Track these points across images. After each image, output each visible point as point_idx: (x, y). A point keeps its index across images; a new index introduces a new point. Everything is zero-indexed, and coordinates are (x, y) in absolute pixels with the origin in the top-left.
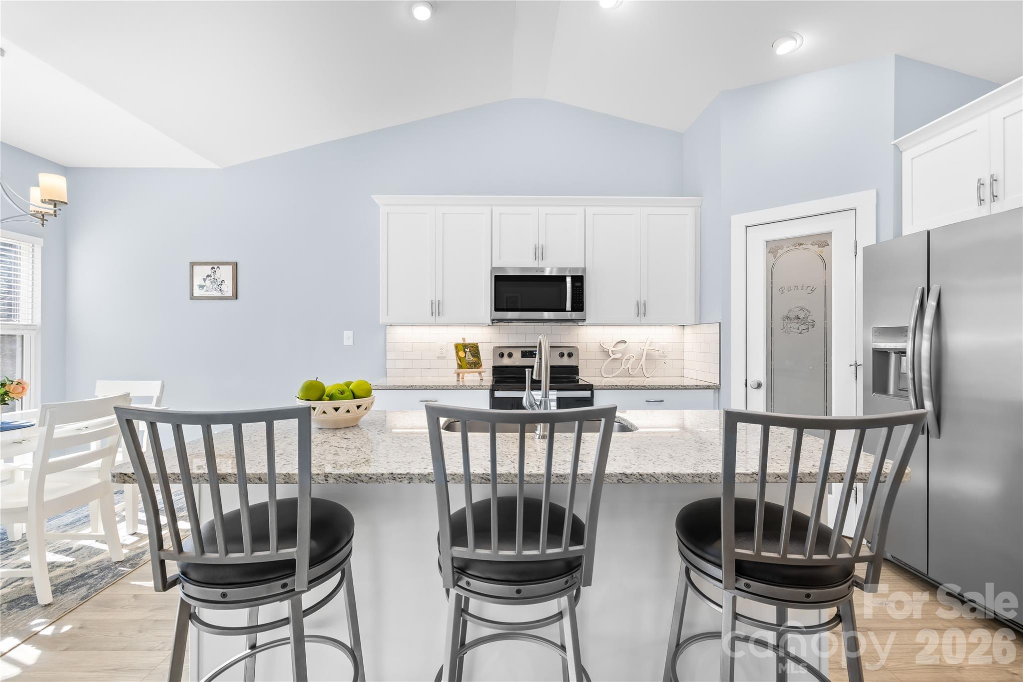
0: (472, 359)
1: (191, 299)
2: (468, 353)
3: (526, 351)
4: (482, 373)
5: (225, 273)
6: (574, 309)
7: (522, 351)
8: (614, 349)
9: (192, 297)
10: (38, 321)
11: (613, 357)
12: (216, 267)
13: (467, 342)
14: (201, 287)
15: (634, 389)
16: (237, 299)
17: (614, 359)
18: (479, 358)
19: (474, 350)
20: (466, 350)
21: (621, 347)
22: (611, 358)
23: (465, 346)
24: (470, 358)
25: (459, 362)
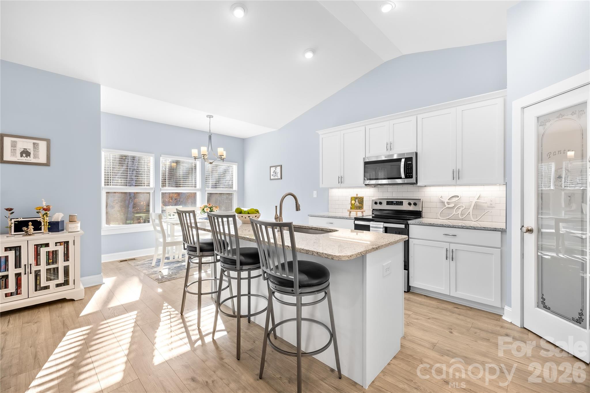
0: (358, 204)
1: (270, 180)
2: (357, 202)
3: (389, 201)
4: (364, 212)
5: (278, 169)
6: (406, 177)
7: (387, 201)
8: (449, 201)
9: (271, 179)
10: (237, 189)
11: (447, 206)
12: (276, 167)
13: (359, 196)
14: (273, 175)
15: (435, 226)
16: (282, 179)
17: (449, 208)
18: (362, 205)
19: (361, 200)
20: (356, 200)
21: (454, 199)
22: (446, 207)
23: (356, 198)
24: (357, 204)
25: (351, 206)
